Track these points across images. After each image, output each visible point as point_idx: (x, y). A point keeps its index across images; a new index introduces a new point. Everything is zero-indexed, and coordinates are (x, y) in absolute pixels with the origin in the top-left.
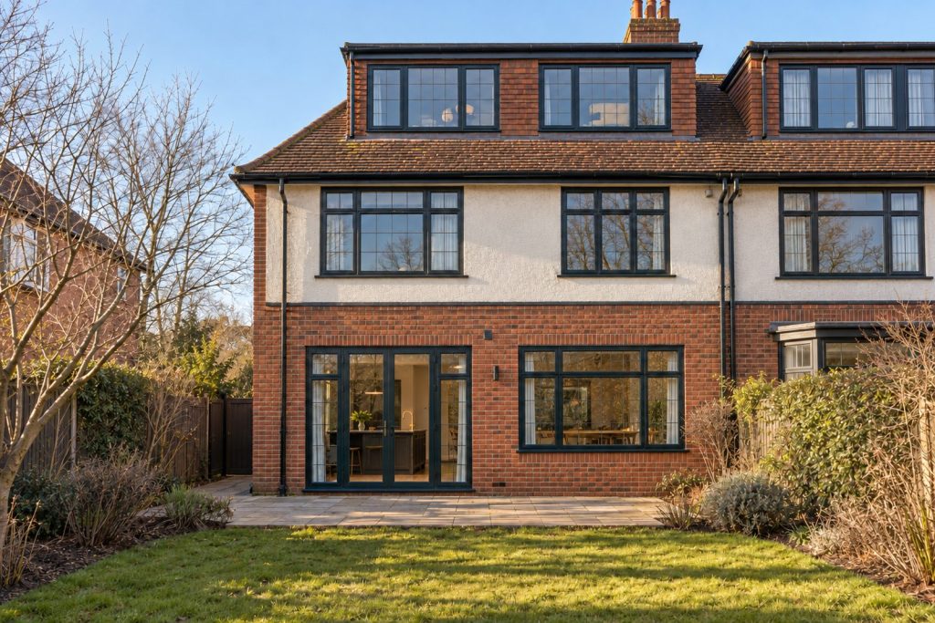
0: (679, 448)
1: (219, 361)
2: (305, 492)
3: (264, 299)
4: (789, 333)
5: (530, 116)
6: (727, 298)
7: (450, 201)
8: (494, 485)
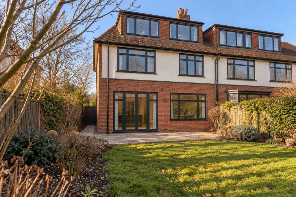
0: (205, 119)
1: (82, 94)
2: (113, 133)
3: (101, 77)
4: (231, 92)
5: (167, 35)
6: (217, 83)
7: (152, 54)
8: (164, 129)
